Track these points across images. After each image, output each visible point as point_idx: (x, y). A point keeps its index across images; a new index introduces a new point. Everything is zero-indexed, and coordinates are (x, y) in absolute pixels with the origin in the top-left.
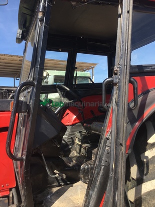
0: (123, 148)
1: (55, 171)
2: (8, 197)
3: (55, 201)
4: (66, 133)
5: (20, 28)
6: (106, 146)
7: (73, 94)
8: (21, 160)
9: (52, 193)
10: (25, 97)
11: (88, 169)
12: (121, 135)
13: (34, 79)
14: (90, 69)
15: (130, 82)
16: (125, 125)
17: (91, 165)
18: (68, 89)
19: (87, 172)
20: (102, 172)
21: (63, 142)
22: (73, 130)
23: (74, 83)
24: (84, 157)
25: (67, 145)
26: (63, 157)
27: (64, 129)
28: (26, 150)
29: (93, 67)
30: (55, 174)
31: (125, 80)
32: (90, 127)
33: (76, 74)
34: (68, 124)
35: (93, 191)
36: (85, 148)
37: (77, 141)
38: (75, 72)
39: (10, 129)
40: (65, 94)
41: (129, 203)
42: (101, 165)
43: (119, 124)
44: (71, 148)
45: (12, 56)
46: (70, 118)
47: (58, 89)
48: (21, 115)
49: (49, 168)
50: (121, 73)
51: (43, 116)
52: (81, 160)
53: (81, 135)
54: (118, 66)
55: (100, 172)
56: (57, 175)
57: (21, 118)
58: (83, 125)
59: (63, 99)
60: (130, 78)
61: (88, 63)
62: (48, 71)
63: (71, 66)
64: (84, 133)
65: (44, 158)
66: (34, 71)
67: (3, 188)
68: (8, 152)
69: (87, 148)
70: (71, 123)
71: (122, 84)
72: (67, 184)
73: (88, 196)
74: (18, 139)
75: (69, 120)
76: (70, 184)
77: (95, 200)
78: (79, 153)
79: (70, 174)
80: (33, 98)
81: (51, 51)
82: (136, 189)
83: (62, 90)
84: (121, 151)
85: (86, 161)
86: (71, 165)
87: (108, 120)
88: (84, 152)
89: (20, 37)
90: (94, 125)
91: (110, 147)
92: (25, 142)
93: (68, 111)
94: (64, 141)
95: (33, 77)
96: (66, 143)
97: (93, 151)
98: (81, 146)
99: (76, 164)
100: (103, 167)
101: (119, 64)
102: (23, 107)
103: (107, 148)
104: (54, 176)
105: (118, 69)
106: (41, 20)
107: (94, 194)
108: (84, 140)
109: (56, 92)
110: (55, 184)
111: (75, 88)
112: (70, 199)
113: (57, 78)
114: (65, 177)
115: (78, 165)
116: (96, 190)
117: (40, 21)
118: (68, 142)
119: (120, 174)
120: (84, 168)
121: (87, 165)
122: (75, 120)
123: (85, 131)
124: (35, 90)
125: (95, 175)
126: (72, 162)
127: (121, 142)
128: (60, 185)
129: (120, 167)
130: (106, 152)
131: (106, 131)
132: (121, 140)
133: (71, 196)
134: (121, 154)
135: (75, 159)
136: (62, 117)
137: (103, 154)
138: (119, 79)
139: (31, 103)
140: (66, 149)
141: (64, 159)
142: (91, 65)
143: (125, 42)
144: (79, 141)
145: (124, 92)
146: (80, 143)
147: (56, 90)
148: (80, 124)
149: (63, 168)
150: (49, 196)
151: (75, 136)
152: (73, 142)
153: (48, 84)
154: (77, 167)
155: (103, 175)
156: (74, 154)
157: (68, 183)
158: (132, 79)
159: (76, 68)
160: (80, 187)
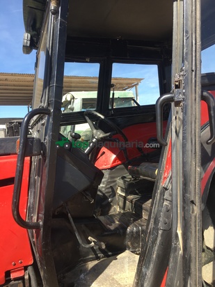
0: (195, 208)
1: (90, 238)
2: (22, 278)
3: (92, 282)
4: (103, 180)
5: (27, 31)
6: (164, 199)
7: (110, 123)
8: (36, 227)
9: (86, 270)
10: (39, 131)
11: (138, 232)
12: (191, 187)
13: (49, 104)
14: (133, 86)
15: (203, 98)
16: (198, 169)
17: (142, 226)
18: (102, 117)
19: (136, 237)
20: (159, 239)
21: (99, 193)
22: (113, 175)
23: (110, 108)
24: (130, 215)
25: (105, 198)
26: (101, 215)
27: (99, 175)
28: (43, 212)
29: (137, 84)
30: (89, 242)
31: (194, 95)
32: (138, 171)
33: (113, 94)
34: (104, 167)
35: (148, 268)
36: (131, 202)
37: (119, 192)
38: (112, 92)
39: (16, 181)
40: (99, 125)
41: (204, 284)
42: (158, 229)
43: (188, 168)
44: (111, 202)
45: (23, 75)
46: (108, 158)
47: (87, 118)
48: (35, 159)
49: (79, 234)
50: (186, 83)
51: (67, 158)
52: (126, 219)
53: (125, 182)
54: (182, 73)
55: (156, 239)
56: (93, 243)
57: (35, 164)
58: (126, 167)
59: (95, 131)
60: (202, 92)
61: (129, 79)
62: (73, 93)
63: (105, 83)
64: (129, 180)
65: (71, 220)
66: (49, 92)
67: (15, 267)
68: (16, 217)
69: (134, 200)
70: (109, 166)
71: (190, 101)
72: (108, 256)
73: (140, 275)
74: (33, 194)
75: (107, 162)
76: (112, 255)
77: (151, 281)
78: (124, 208)
79: (112, 240)
80: (50, 133)
81: (75, 63)
82: (214, 264)
83: (93, 118)
84: (193, 212)
85: (134, 220)
86: (112, 228)
87: (164, 160)
88: (130, 207)
89: (28, 45)
90: (144, 167)
91: (171, 201)
92: (42, 200)
93: (104, 149)
94: (101, 191)
95: (48, 101)
96: (104, 194)
97: (143, 206)
98: (125, 198)
99: (120, 225)
100: (160, 232)
101: (182, 70)
102: (35, 148)
103: (166, 203)
104: (87, 246)
105: (181, 78)
106: (55, 13)
107: (149, 273)
108: (129, 189)
109: (85, 122)
110: (91, 256)
111: (112, 115)
112: (113, 279)
113: (86, 102)
114: (104, 247)
115: (123, 227)
116: (152, 266)
117: (53, 14)
118: (107, 193)
119: (193, 250)
120: (132, 232)
121: (136, 227)
122: (114, 161)
123: (131, 177)
124: (51, 120)
125: (150, 244)
126: (114, 222)
127: (192, 199)
128: (98, 258)
129: (193, 240)
130: (164, 209)
131: (163, 177)
132: (193, 194)
133: (115, 273)
134: (193, 218)
135: (118, 217)
136: (95, 159)
137: (159, 211)
138: (184, 94)
139: (47, 141)
140: (104, 203)
141: (102, 218)
142: (133, 81)
143: (190, 32)
144: (122, 191)
145: (193, 116)
146: (124, 195)
147: (85, 119)
148: (122, 166)
149: (101, 232)
150: (82, 276)
151: (116, 184)
152: (114, 193)
153: (74, 111)
154: (121, 231)
155: (162, 244)
156: (116, 209)
157: (110, 253)
158: (205, 94)
159: (113, 85)
160: (127, 259)
